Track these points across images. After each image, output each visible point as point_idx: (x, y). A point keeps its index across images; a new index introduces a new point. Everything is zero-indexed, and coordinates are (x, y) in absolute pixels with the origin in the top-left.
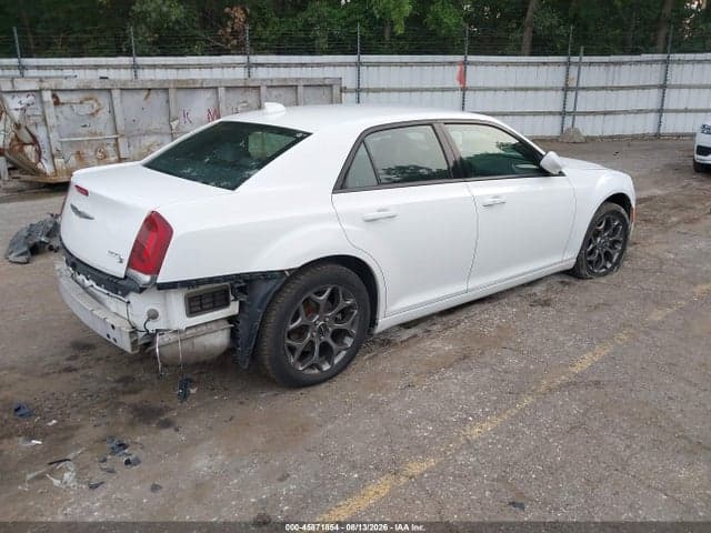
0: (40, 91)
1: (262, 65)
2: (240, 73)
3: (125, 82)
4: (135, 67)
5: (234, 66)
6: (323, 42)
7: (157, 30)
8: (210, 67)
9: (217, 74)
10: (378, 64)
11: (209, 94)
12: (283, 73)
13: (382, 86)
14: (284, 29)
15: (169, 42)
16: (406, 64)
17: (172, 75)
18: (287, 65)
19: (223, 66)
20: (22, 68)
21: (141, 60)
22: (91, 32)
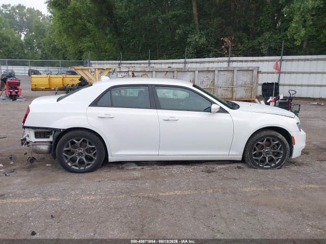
0: (128, 71)
1: (235, 61)
2: (225, 65)
3: (182, 69)
4: (185, 63)
5: (223, 62)
6: (264, 51)
7: (196, 48)
8: (213, 62)
9: (215, 65)
10: (292, 60)
11: (191, 74)
12: (244, 65)
13: (293, 71)
14: (250, 45)
15: (200, 53)
16: (308, 60)
17: (198, 66)
18: (246, 61)
19: (218, 62)
20: (149, 63)
21: (188, 60)
22: (175, 50)
